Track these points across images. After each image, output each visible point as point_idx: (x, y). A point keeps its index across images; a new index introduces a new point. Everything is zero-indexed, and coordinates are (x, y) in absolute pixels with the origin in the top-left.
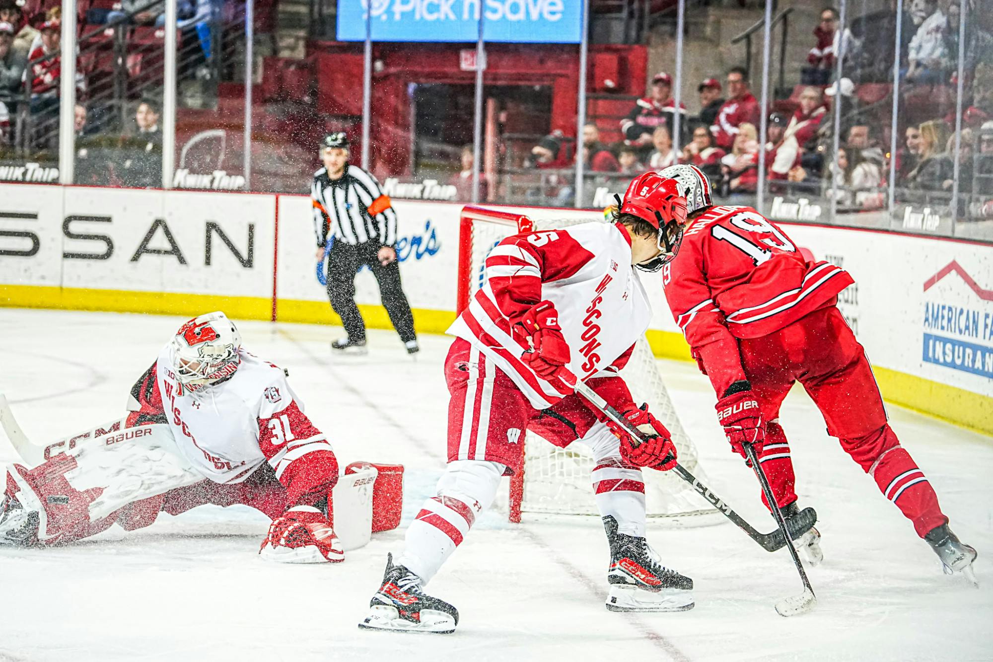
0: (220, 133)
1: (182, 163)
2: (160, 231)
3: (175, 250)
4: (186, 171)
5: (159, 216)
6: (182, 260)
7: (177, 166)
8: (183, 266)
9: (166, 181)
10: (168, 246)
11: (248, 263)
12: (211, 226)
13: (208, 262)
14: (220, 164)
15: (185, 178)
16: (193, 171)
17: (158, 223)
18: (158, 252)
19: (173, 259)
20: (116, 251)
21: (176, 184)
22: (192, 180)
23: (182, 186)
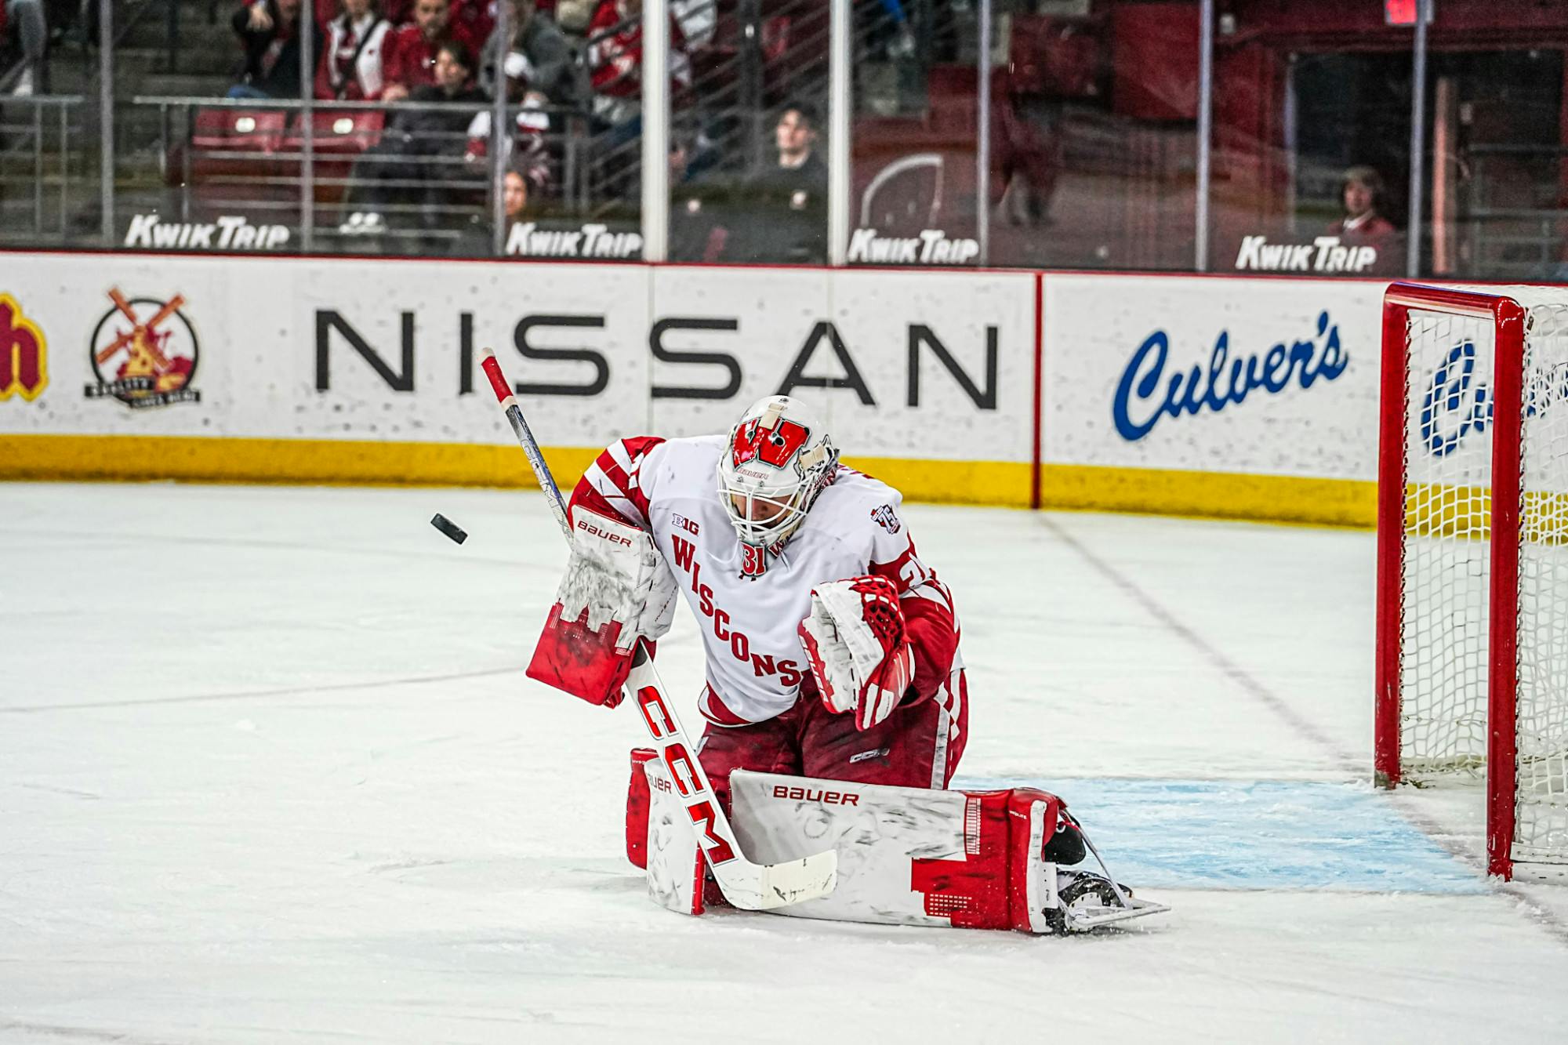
0: (935, 160)
1: (865, 218)
2: (825, 344)
3: (854, 381)
4: (871, 233)
5: (823, 316)
6: (867, 399)
7: (855, 224)
8: (869, 409)
9: (836, 251)
10: (840, 373)
11: (986, 401)
12: (919, 333)
13: (913, 400)
14: (932, 219)
15: (869, 244)
16: (883, 233)
17: (822, 329)
18: (820, 382)
19: (850, 395)
20: (747, 383)
21: (853, 256)
22: (883, 250)
23: (865, 258)
